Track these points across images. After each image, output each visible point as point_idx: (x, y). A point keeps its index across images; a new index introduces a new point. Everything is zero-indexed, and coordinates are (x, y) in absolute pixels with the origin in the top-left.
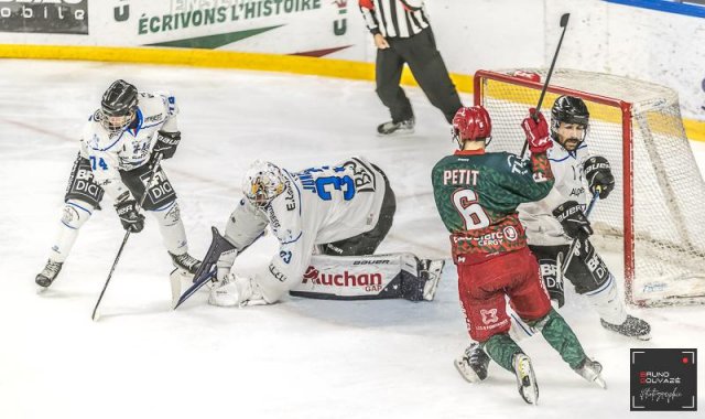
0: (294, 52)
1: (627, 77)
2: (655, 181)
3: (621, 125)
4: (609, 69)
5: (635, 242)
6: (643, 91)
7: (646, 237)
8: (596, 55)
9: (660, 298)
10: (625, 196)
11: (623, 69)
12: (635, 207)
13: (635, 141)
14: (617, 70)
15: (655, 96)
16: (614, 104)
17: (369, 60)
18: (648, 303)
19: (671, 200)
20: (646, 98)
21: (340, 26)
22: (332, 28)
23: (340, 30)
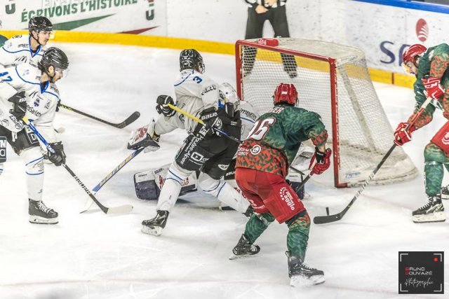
0: (121, 31)
1: (332, 42)
2: (351, 107)
3: (329, 73)
4: (321, 38)
5: (340, 146)
6: (343, 51)
7: (346, 143)
8: (313, 29)
9: (356, 182)
10: (333, 117)
11: (330, 37)
12: (339, 124)
13: (338, 82)
14: (326, 38)
15: (350, 54)
16: (324, 59)
17: (169, 36)
18: (349, 185)
19: (362, 120)
20: (344, 55)
21: (150, 14)
22: (145, 15)
23: (150, 16)
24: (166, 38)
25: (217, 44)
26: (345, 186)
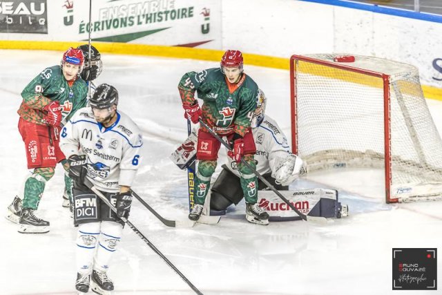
0: (177, 44)
1: (385, 59)
2: (404, 123)
3: (383, 89)
4: (374, 54)
5: (392, 162)
6: (397, 67)
7: (398, 159)
8: (366, 45)
9: (407, 197)
10: (385, 133)
11: (382, 54)
12: (392, 140)
13: (391, 99)
14: (379, 55)
15: (403, 70)
16: (378, 75)
17: (224, 49)
18: (400, 200)
19: (414, 136)
20: (398, 72)
21: (205, 28)
22: (200, 29)
23: (205, 30)
24: (221, 52)
26: (396, 201)
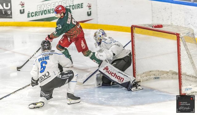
1: (178, 26)
2: (187, 57)
3: (176, 40)
4: (172, 24)
5: (182, 76)
6: (183, 30)
7: (185, 74)
9: (190, 93)
10: (178, 62)
11: (176, 23)
13: (181, 45)
15: (187, 31)
16: (174, 34)
17: (99, 23)
18: (186, 94)
19: (192, 63)
21: (89, 13)
22: (87, 14)
23: (89, 14)
24: (97, 25)
25: (122, 27)
